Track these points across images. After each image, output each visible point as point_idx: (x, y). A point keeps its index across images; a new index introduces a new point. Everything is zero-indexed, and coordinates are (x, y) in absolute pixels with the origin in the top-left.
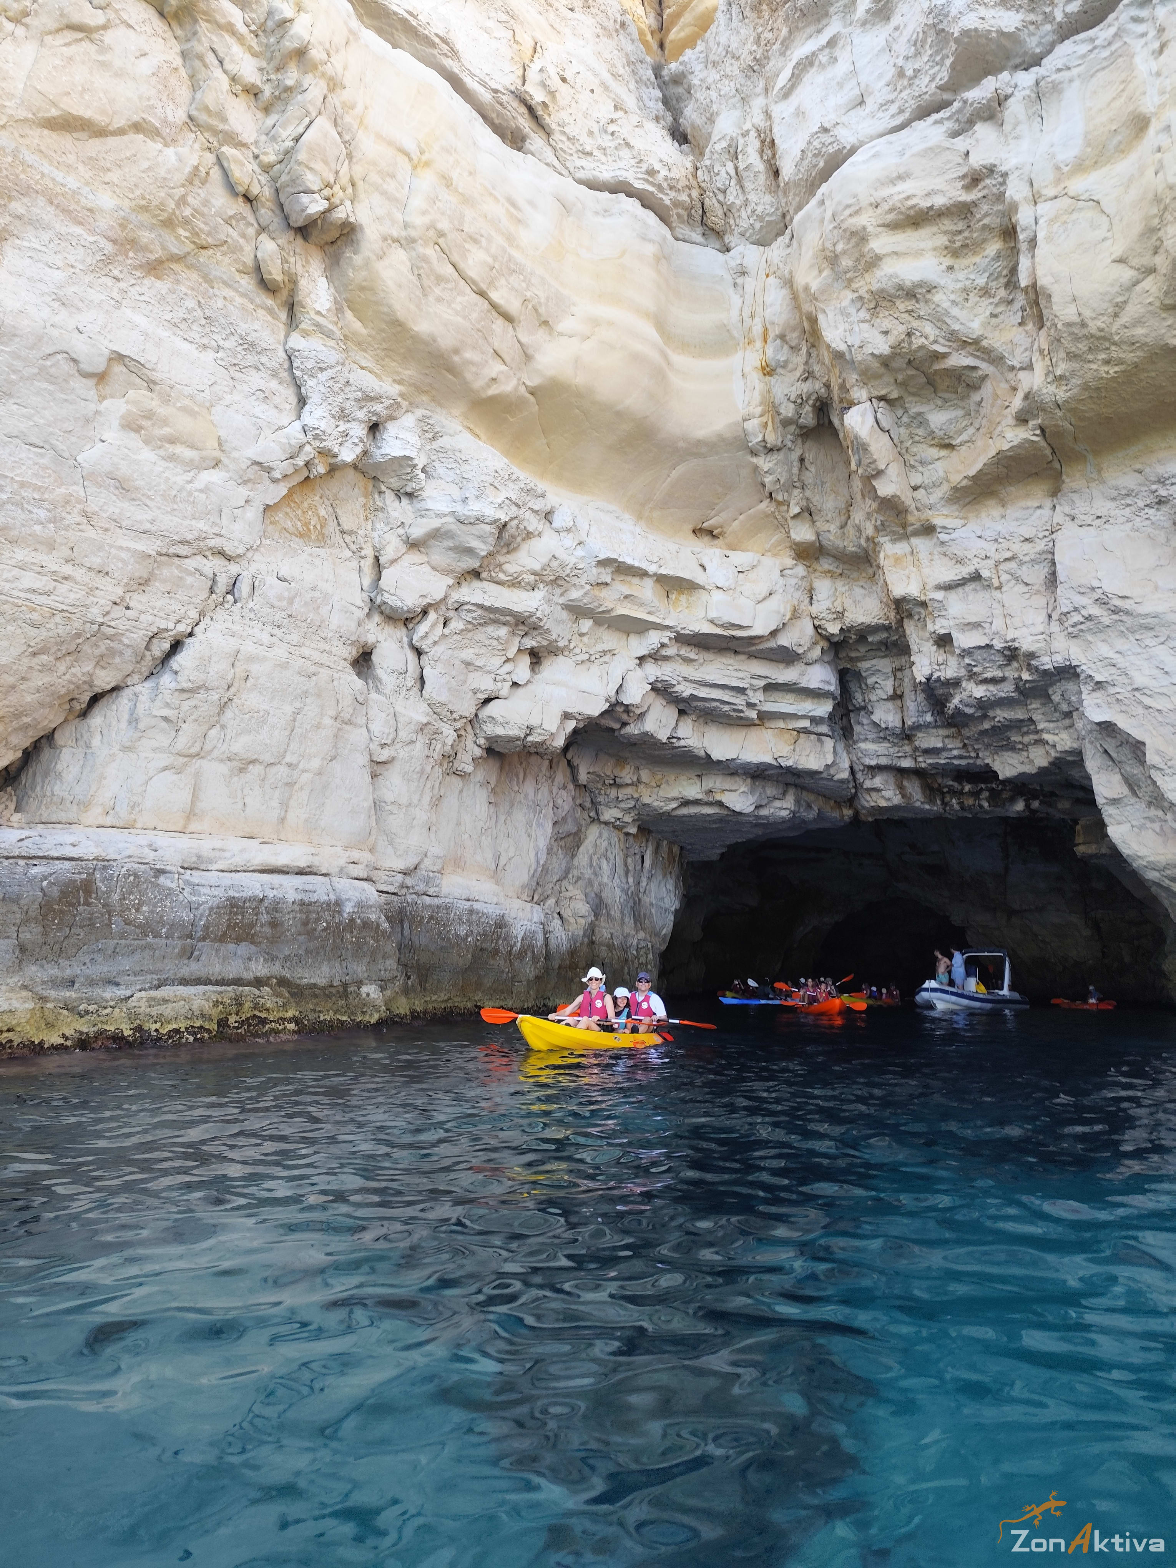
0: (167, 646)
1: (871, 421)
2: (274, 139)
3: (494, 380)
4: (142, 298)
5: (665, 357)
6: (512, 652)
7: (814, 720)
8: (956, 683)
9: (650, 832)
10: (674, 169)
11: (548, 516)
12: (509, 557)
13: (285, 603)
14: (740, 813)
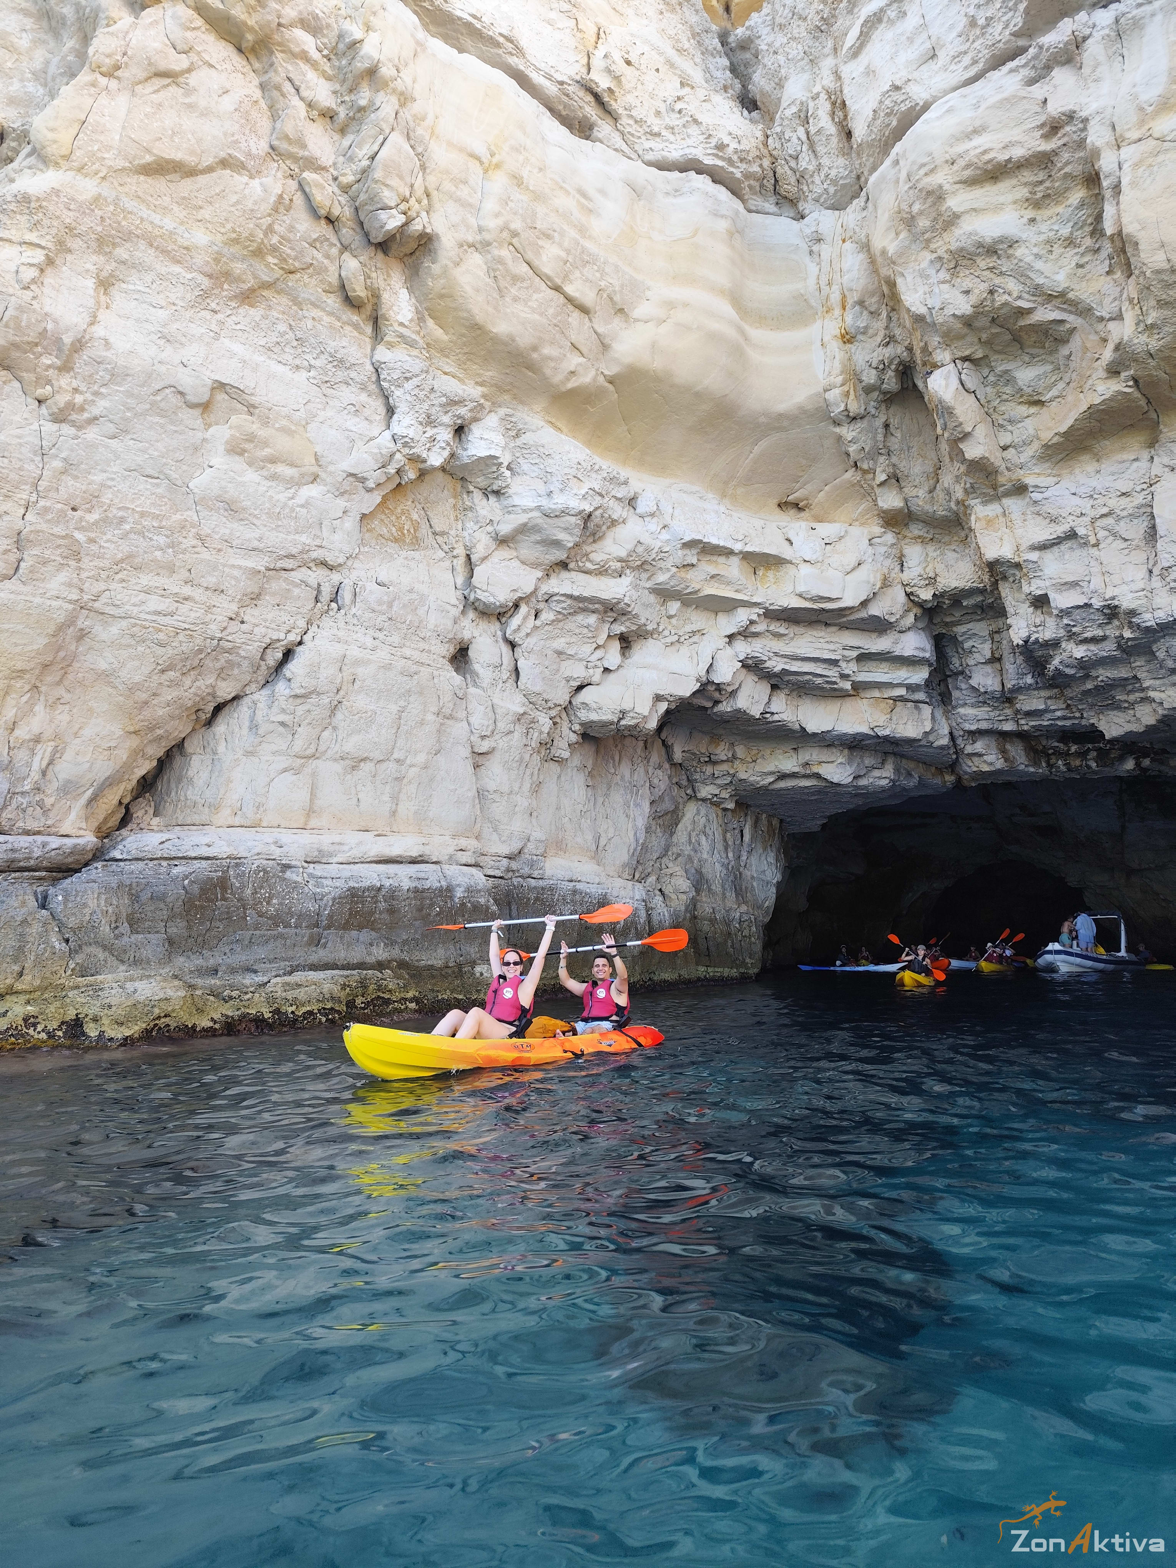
0: (279, 655)
1: (955, 383)
2: (351, 159)
3: (572, 372)
4: (238, 327)
5: (742, 332)
6: (602, 638)
7: (910, 688)
8: (1055, 644)
9: (748, 806)
10: (744, 141)
11: (632, 502)
12: (595, 546)
13: (385, 607)
14: (838, 785)
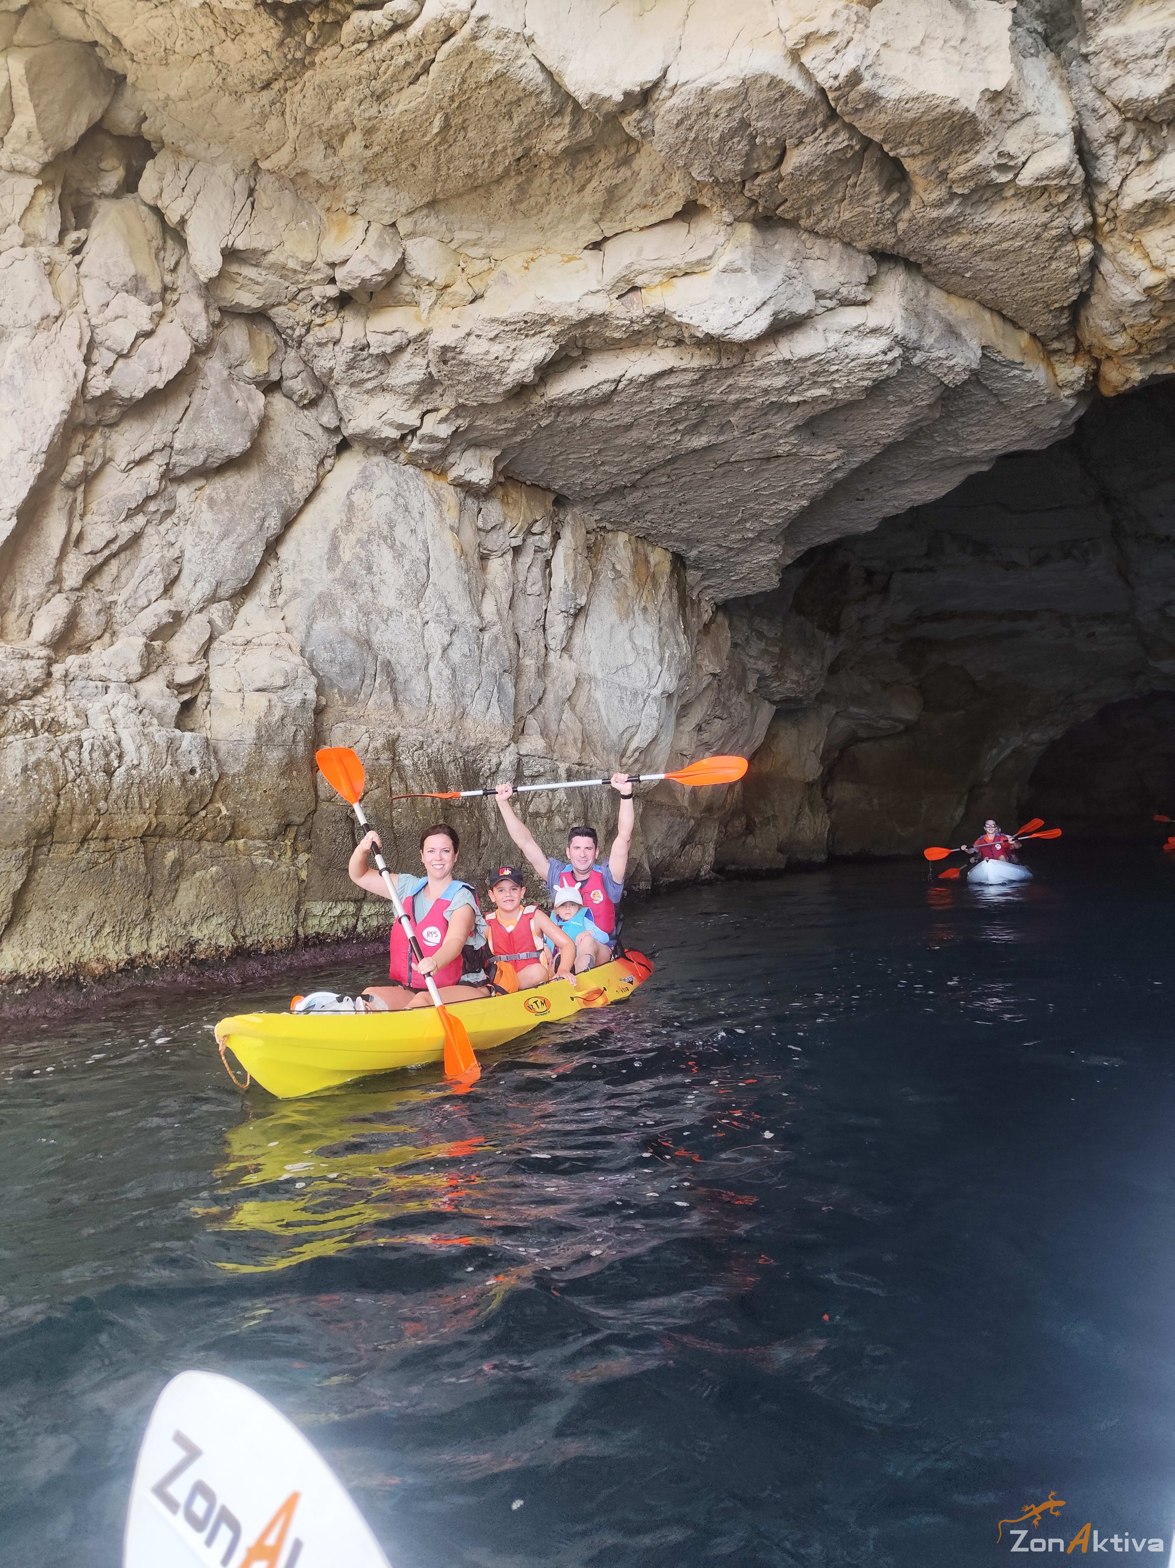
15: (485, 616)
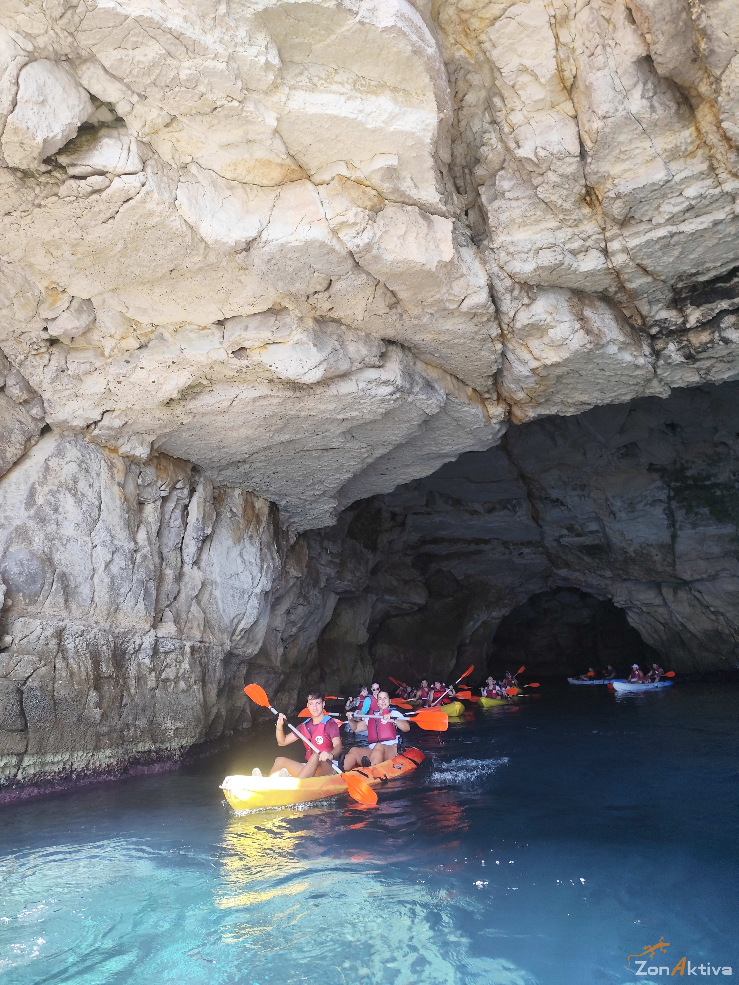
15: (138, 541)
